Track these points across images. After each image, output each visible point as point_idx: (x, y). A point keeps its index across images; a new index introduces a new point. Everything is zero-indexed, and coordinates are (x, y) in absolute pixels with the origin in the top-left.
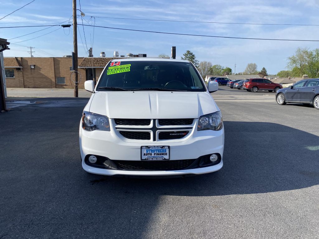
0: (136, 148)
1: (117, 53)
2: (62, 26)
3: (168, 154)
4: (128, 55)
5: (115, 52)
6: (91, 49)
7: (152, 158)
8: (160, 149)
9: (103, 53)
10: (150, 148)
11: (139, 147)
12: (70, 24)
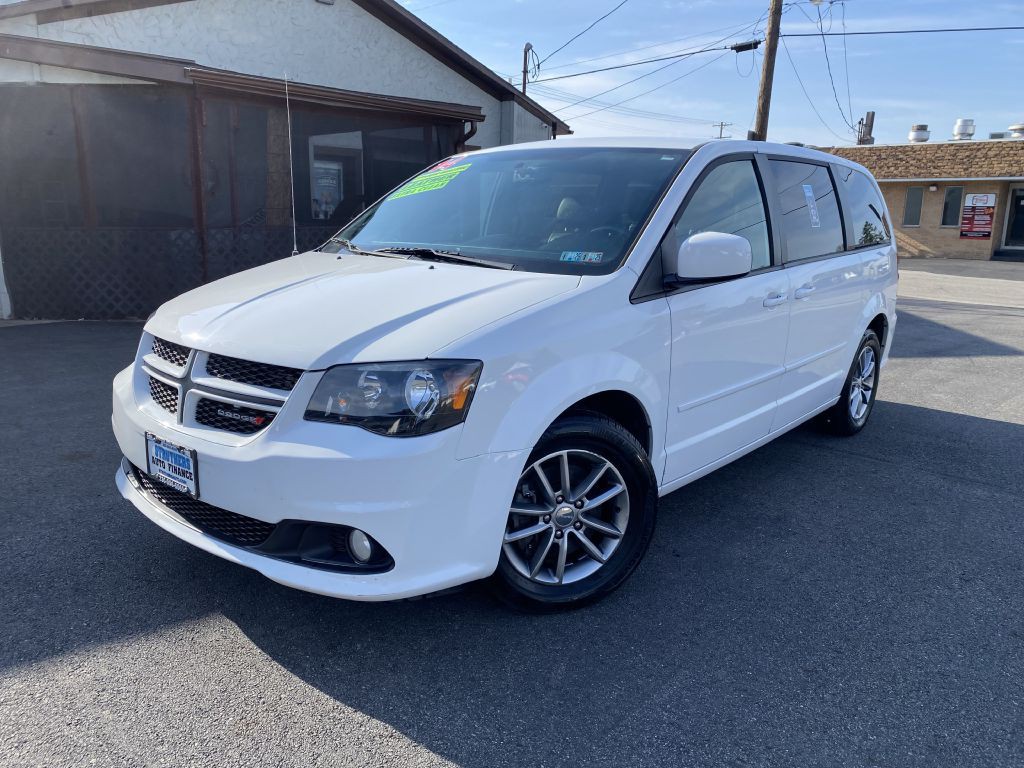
1: (966, 123)
2: (732, 49)
4: (1015, 130)
5: (959, 122)
6: (871, 117)
7: (166, 479)
8: (178, 452)
9: (922, 128)
10: (159, 442)
12: (757, 38)
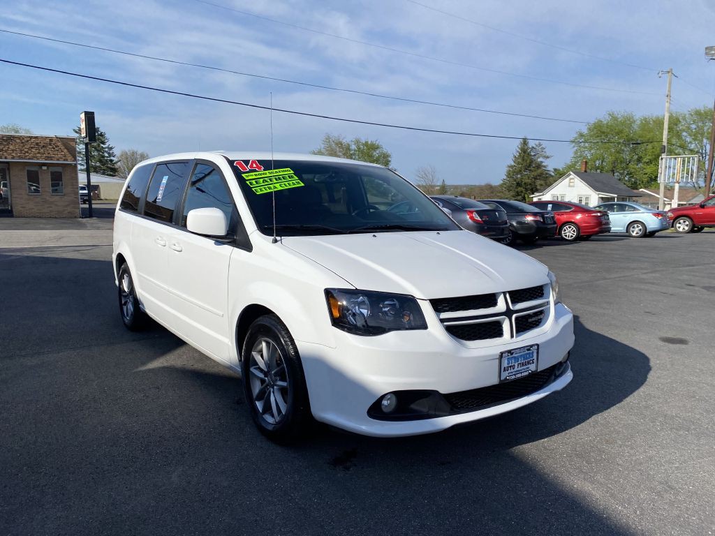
0: (489, 359)
3: (535, 361)
7: (515, 375)
8: (527, 352)
10: (512, 354)
11: (496, 355)
